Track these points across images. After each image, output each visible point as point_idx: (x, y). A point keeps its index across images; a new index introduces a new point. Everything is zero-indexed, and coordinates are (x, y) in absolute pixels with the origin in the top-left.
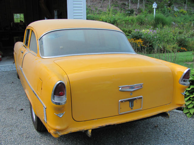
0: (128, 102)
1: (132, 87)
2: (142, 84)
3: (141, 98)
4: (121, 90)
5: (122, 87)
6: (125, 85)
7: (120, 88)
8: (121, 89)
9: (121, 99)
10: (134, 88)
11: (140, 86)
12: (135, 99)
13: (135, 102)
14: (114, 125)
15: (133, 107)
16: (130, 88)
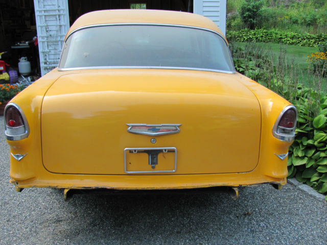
0: (146, 155)
1: (153, 129)
2: (179, 125)
3: (173, 151)
4: (131, 131)
5: (133, 126)
6: (140, 123)
7: (129, 126)
8: (131, 129)
9: (128, 147)
10: (158, 130)
11: (174, 128)
12: (161, 151)
13: (160, 156)
14: (112, 190)
15: (157, 166)
16: (149, 130)
